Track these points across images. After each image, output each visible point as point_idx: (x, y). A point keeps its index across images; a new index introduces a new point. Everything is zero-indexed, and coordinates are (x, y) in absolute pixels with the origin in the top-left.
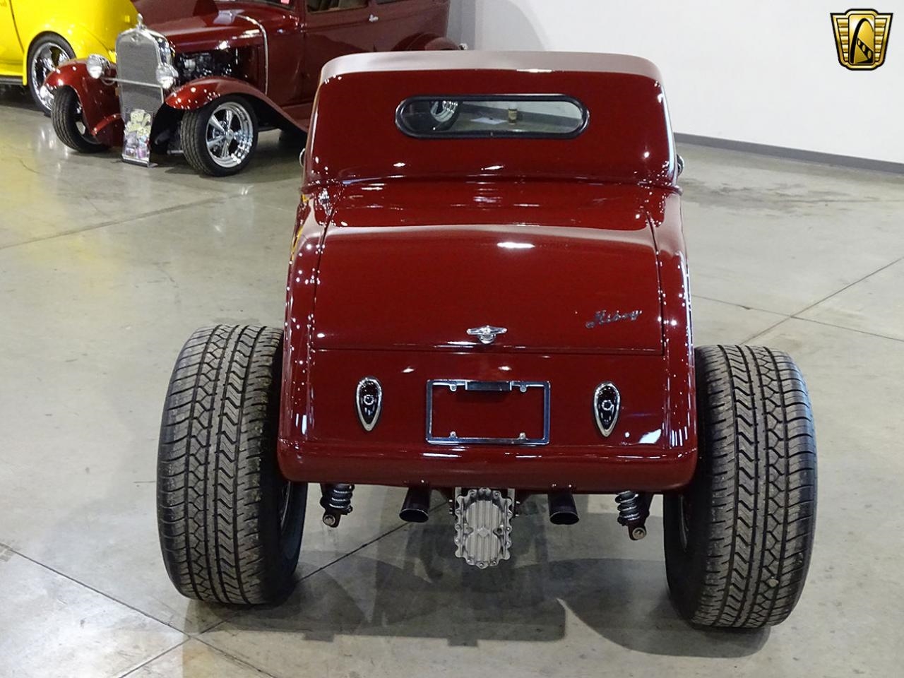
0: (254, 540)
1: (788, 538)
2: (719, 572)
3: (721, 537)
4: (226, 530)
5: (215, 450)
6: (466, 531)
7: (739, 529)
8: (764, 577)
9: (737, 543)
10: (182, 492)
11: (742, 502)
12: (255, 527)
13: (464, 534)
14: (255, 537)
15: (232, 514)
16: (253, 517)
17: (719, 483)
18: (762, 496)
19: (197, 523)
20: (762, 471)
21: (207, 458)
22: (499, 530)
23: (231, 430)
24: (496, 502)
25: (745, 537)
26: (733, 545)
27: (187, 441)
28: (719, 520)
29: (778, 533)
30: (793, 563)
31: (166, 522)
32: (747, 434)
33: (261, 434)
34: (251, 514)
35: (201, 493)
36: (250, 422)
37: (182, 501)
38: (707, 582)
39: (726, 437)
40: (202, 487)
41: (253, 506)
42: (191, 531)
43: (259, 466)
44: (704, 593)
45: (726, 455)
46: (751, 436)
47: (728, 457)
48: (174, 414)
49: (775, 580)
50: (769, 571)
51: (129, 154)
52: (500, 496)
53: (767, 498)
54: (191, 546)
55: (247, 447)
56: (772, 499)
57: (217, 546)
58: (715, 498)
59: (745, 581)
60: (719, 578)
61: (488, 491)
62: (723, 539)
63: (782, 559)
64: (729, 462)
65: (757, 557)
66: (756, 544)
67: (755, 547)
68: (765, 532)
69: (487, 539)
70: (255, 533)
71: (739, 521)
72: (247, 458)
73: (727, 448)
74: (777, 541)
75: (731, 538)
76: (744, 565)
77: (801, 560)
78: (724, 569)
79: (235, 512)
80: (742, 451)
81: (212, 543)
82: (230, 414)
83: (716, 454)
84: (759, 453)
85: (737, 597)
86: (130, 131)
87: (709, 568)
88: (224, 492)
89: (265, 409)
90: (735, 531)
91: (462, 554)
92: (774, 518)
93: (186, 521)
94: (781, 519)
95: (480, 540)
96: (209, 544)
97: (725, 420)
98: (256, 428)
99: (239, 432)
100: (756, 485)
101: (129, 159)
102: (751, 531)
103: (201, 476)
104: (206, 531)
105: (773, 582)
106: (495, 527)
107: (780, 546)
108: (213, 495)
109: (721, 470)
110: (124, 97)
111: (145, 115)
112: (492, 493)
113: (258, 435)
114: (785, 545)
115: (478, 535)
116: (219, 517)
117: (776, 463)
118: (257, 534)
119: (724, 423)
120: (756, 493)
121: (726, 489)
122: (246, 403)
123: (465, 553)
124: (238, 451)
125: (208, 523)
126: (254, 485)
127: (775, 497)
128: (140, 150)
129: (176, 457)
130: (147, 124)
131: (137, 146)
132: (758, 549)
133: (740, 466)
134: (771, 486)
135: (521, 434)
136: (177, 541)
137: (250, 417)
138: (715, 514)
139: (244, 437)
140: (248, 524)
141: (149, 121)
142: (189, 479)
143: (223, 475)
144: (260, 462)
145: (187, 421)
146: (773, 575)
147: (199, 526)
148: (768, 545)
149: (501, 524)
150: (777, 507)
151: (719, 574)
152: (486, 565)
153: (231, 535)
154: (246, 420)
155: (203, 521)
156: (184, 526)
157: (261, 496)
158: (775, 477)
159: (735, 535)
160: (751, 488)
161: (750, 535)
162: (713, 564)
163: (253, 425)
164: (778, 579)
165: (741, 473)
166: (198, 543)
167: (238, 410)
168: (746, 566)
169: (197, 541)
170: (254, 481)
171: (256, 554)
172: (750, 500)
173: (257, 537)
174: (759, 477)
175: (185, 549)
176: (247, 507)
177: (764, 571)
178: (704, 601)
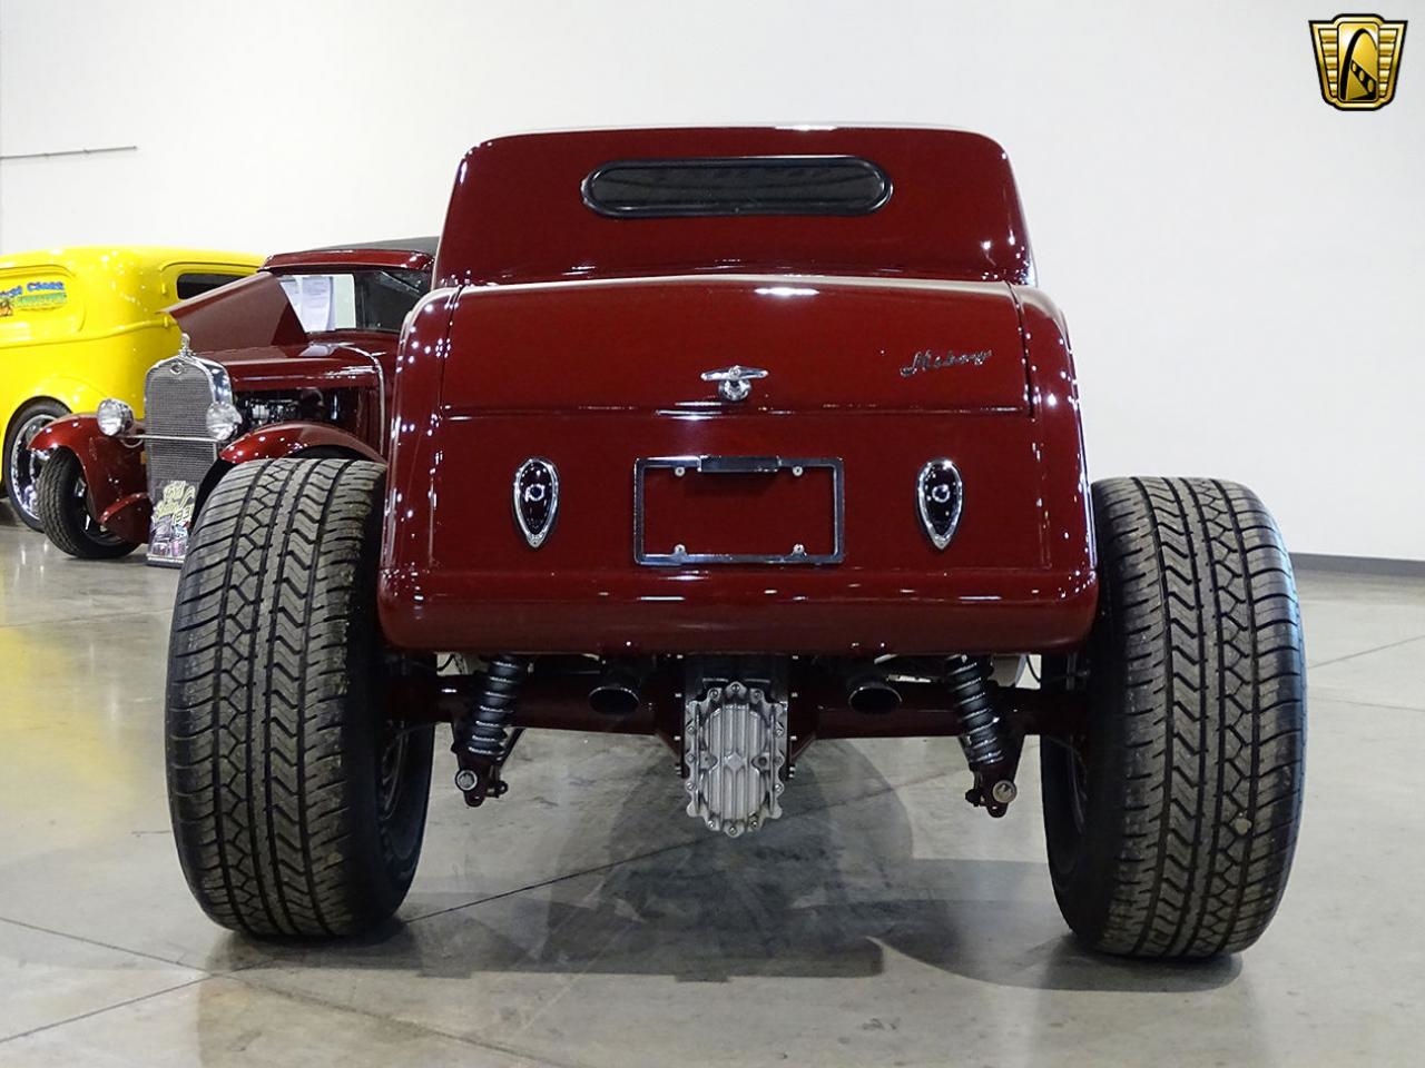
0: (333, 768)
1: (1262, 738)
2: (1147, 807)
3: (1148, 739)
4: (286, 747)
5: (271, 608)
6: (705, 765)
7: (1178, 723)
8: (1225, 815)
9: (1176, 749)
10: (210, 679)
11: (1178, 675)
12: (335, 743)
13: (700, 772)
14: (335, 760)
15: (296, 718)
16: (332, 724)
17: (1136, 646)
18: (1212, 664)
19: (234, 736)
20: (1210, 624)
21: (255, 621)
22: (762, 760)
23: (299, 577)
24: (756, 708)
25: (1188, 738)
26: (1169, 752)
27: (223, 595)
28: (1141, 708)
29: (1245, 726)
30: (1274, 786)
31: (181, 739)
32: (1179, 568)
33: (352, 583)
34: (329, 717)
35: (244, 681)
36: (333, 563)
37: (210, 695)
38: (1128, 831)
39: (1144, 575)
40: (246, 669)
41: (334, 703)
42: (223, 751)
43: (346, 635)
44: (1123, 856)
45: (1146, 601)
46: (1187, 572)
47: (1150, 602)
48: (202, 555)
49: (1244, 820)
50: (1234, 801)
51: (158, 551)
52: (763, 699)
53: (1222, 668)
54: (222, 782)
55: (325, 603)
56: (1230, 669)
57: (267, 781)
58: (1132, 671)
59: (1194, 823)
60: (1147, 819)
61: (742, 689)
62: (1151, 742)
63: (1254, 778)
64: (1152, 611)
65: (1211, 773)
66: (1207, 751)
67: (1207, 755)
68: (1222, 728)
69: (741, 775)
70: (333, 754)
71: (1176, 709)
72: (325, 620)
73: (1148, 590)
74: (1243, 743)
75: (1163, 740)
76: (1190, 789)
77: (1288, 779)
78: (1155, 800)
79: (301, 714)
80: (1174, 594)
81: (259, 775)
82: (297, 552)
83: (1130, 600)
84: (1202, 596)
85: (1180, 859)
86: (161, 516)
87: (1129, 801)
88: (284, 678)
89: (358, 546)
90: (1170, 729)
91: (698, 811)
92: (1236, 702)
93: (215, 733)
94: (1248, 704)
95: (729, 778)
96: (254, 776)
97: (1141, 550)
98: (342, 574)
99: (313, 580)
100: (1202, 646)
101: (157, 559)
102: (1199, 726)
103: (245, 651)
104: (249, 751)
105: (1242, 825)
106: (754, 753)
107: (1249, 751)
108: (264, 683)
109: (1139, 624)
110: (153, 463)
111: (186, 488)
112: (748, 692)
113: (346, 584)
114: (1259, 751)
115: (726, 768)
116: (273, 724)
117: (1231, 611)
118: (339, 756)
119: (1140, 554)
120: (1203, 661)
121: (1149, 655)
122: (327, 537)
123: (704, 808)
124: (309, 610)
125: (253, 736)
126: (336, 666)
127: (1234, 665)
128: (176, 544)
129: (202, 620)
130: (189, 502)
131: (172, 538)
132: (1211, 760)
133: (1172, 617)
134: (1227, 648)
135: (796, 547)
136: (197, 772)
137: (331, 557)
138: (1134, 698)
139: (320, 587)
140: (323, 735)
141: (193, 496)
142: (224, 656)
143: (283, 649)
144: (347, 628)
145: (224, 564)
146: (1240, 808)
147: (238, 742)
148: (1230, 750)
149: (764, 750)
150: (1240, 682)
151: (1148, 810)
152: (741, 829)
153: (293, 757)
154: (326, 560)
155: (244, 731)
156: (210, 742)
157: (348, 687)
158: (1231, 633)
159: (1171, 734)
160: (1194, 652)
161: (1197, 733)
162: (1136, 792)
163: (337, 568)
164: (1251, 817)
165: (1174, 627)
166: (235, 776)
167: (312, 546)
168: (1193, 793)
169: (234, 772)
170: (335, 659)
171: (336, 795)
172: (1193, 673)
173: (339, 762)
174: (1205, 634)
175: (211, 789)
176: (323, 705)
177: (1226, 801)
178: (1123, 872)
